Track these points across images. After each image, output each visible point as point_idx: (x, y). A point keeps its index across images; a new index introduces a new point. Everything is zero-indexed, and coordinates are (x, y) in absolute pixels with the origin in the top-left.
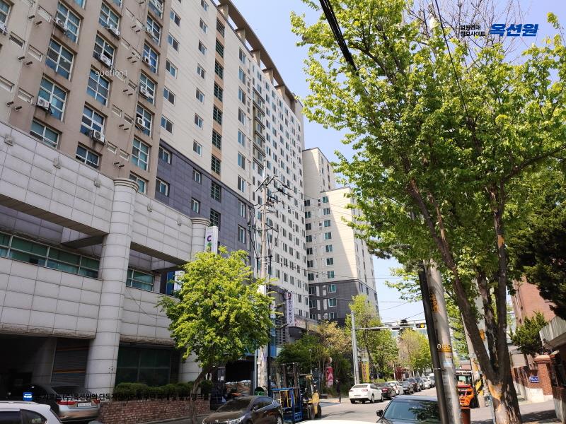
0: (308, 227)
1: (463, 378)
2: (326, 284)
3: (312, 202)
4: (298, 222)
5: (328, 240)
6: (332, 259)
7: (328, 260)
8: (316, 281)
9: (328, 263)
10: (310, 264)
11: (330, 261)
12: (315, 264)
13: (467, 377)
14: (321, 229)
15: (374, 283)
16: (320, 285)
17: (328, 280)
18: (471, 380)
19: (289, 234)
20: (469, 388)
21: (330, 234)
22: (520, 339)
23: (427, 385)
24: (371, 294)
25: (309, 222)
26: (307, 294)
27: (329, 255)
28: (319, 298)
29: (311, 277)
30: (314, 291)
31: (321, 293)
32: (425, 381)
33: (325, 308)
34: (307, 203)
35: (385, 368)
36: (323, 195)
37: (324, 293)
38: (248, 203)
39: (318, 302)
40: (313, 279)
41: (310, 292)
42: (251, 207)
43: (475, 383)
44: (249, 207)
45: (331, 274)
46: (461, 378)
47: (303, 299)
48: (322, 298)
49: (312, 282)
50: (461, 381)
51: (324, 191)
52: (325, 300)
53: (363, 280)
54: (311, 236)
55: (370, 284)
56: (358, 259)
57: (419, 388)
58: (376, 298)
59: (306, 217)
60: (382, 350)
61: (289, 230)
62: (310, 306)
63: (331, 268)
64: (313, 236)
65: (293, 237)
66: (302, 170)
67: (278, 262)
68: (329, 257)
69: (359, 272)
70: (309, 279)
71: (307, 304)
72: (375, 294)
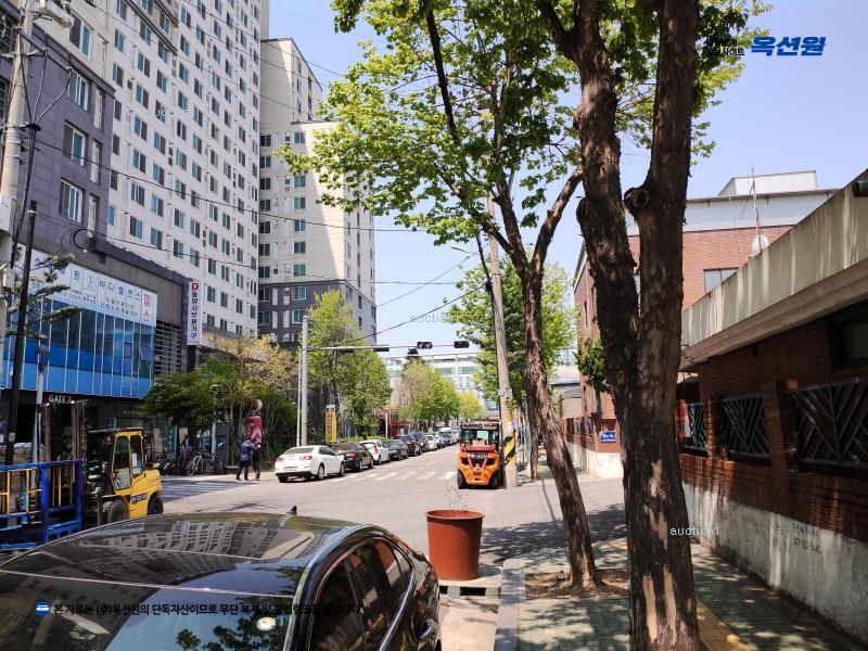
0: (265, 184)
1: (483, 435)
2: (290, 285)
3: (274, 140)
4: (246, 172)
5: (300, 210)
6: (303, 244)
7: (296, 244)
8: (274, 279)
9: (296, 250)
10: (264, 250)
11: (300, 248)
12: (274, 249)
13: (491, 432)
14: (288, 189)
15: (373, 290)
16: (280, 286)
17: (293, 279)
18: (497, 437)
19: (225, 189)
20: (493, 452)
21: (303, 200)
22: (593, 363)
23: (432, 445)
24: (366, 306)
25: (266, 176)
26: (254, 300)
27: (300, 237)
28: (275, 308)
29: (264, 272)
30: (269, 297)
31: (280, 299)
32: (430, 438)
33: (286, 325)
34: (265, 141)
35: (365, 418)
36: (295, 128)
37: (286, 301)
38: (95, 80)
39: (275, 315)
40: (268, 276)
41: (261, 297)
42: (106, 92)
43: (504, 444)
44: (103, 92)
45: (300, 270)
46: (480, 434)
47: (246, 309)
48: (281, 309)
49: (265, 281)
50: (480, 439)
51: (298, 122)
52: (287, 312)
53: (354, 284)
54: (269, 202)
55: (365, 291)
56: (348, 247)
57: (417, 449)
58: (374, 316)
59: (262, 166)
60: (364, 390)
61: (223, 181)
62: (260, 321)
63: (300, 259)
64: (273, 201)
65: (231, 197)
66: (258, 75)
67: (198, 235)
68: (299, 240)
69: (348, 269)
70: (261, 276)
71: (252, 316)
72: (374, 309)
